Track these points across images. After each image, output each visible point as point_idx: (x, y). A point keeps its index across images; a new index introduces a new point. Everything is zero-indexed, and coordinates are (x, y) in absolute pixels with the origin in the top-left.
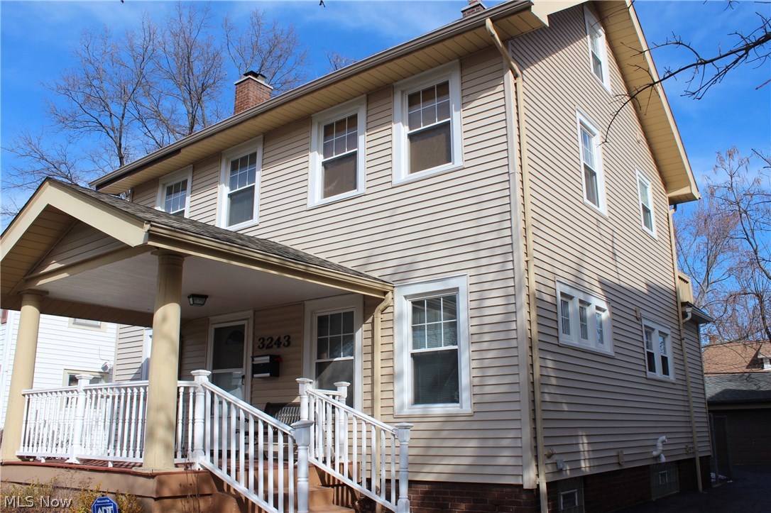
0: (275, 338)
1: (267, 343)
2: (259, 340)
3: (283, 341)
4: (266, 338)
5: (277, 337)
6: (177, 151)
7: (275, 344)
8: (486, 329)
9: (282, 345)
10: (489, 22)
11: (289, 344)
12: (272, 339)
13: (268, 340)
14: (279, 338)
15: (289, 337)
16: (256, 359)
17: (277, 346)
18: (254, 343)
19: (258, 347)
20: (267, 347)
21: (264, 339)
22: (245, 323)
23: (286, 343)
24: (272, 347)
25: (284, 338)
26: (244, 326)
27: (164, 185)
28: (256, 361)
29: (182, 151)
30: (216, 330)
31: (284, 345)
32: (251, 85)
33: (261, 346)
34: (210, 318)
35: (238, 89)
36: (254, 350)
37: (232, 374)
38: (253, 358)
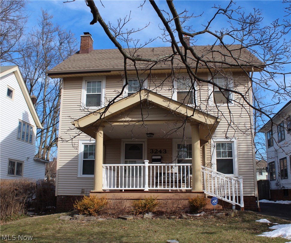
0: (159, 150)
1: (154, 151)
2: (151, 150)
5: (160, 150)
7: (159, 152)
9: (162, 153)
10: (253, 69)
11: (166, 152)
12: (157, 151)
13: (155, 150)
14: (161, 150)
15: (166, 150)
17: (160, 153)
18: (148, 151)
19: (150, 152)
20: (155, 153)
21: (153, 150)
22: (143, 143)
23: (165, 152)
24: (157, 153)
25: (163, 150)
26: (142, 144)
27: (86, 81)
28: (154, 157)
29: (111, 72)
30: (126, 144)
31: (163, 153)
32: (90, 39)
33: (152, 152)
34: (122, 140)
35: (83, 38)
36: (148, 153)
37: (135, 161)
38: (152, 156)
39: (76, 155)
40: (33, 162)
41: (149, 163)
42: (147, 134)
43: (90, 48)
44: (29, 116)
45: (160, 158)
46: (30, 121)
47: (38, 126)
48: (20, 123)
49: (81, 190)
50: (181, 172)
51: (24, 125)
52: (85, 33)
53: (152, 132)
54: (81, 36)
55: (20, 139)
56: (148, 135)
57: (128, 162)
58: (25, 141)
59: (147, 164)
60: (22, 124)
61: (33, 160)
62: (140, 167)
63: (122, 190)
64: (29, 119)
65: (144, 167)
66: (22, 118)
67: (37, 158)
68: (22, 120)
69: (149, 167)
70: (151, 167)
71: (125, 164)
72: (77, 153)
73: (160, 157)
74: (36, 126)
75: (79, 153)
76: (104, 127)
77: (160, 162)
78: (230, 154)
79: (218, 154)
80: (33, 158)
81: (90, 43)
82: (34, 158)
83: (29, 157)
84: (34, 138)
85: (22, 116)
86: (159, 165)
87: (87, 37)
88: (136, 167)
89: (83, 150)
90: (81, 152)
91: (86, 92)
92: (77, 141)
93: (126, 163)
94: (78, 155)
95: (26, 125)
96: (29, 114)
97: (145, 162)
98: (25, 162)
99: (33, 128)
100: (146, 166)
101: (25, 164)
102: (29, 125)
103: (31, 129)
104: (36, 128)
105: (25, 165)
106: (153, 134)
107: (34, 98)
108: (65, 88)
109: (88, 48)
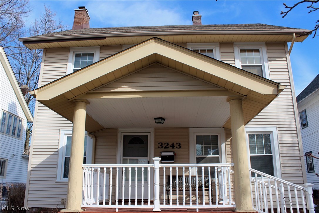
0: (170, 144)
1: (164, 146)
2: (159, 144)
3: (176, 146)
4: (163, 143)
5: (172, 143)
6: (104, 38)
7: (170, 146)
8: (285, 148)
9: (175, 148)
10: (294, 34)
11: (180, 147)
12: (168, 144)
13: (165, 144)
14: (173, 144)
15: (180, 144)
16: (162, 153)
17: (172, 147)
18: (155, 145)
19: (159, 147)
20: (165, 148)
21: (162, 144)
22: (148, 134)
23: (178, 147)
24: (168, 148)
25: (177, 144)
26: (147, 136)
27: (74, 52)
28: (164, 154)
29: (107, 38)
30: (124, 135)
31: (177, 147)
32: (85, 13)
33: (160, 147)
34: (119, 129)
35: (77, 13)
36: (155, 148)
37: (138, 159)
38: (161, 152)
39: (56, 150)
40: (21, 160)
41: (161, 162)
42: (155, 119)
43: (85, 24)
44: (17, 107)
45: (173, 155)
46: (18, 113)
47: (28, 119)
48: (4, 114)
49: (60, 200)
50: (202, 174)
51: (10, 117)
52: (80, 8)
53: (163, 117)
54: (75, 10)
55: (3, 133)
56: (157, 121)
57: (128, 160)
58: (10, 135)
59: (157, 163)
60: (8, 115)
61: (21, 157)
62: (146, 169)
63: (115, 209)
64: (18, 111)
65: (153, 169)
66: (8, 108)
67: (25, 156)
68: (7, 110)
69: (161, 169)
70: (164, 169)
71: (123, 164)
72: (57, 147)
73: (173, 153)
74: (27, 119)
75: (59, 148)
76: (87, 103)
77: (173, 161)
78: (269, 149)
79: (252, 149)
80: (21, 155)
81: (86, 18)
82: (23, 156)
83: (14, 154)
84: (23, 132)
85: (8, 106)
86: (171, 165)
87: (82, 11)
88: (140, 169)
89: (66, 144)
90: (63, 146)
91: (74, 66)
92: (58, 131)
93: (124, 162)
94: (59, 150)
95: (13, 118)
96: (17, 104)
97: (155, 161)
98: (9, 159)
99: (22, 121)
100: (155, 167)
101: (9, 161)
102: (16, 118)
103: (20, 123)
104: (27, 121)
105: (9, 164)
106: (164, 120)
107: (26, 88)
108: (46, 62)
109: (83, 23)
